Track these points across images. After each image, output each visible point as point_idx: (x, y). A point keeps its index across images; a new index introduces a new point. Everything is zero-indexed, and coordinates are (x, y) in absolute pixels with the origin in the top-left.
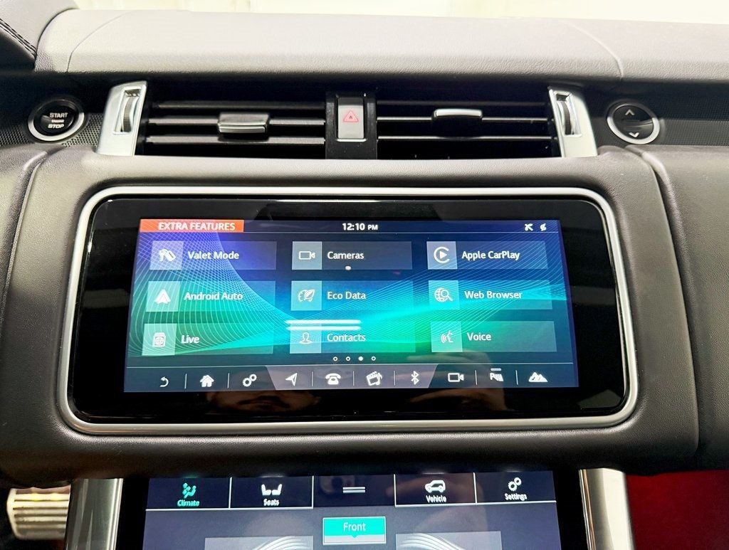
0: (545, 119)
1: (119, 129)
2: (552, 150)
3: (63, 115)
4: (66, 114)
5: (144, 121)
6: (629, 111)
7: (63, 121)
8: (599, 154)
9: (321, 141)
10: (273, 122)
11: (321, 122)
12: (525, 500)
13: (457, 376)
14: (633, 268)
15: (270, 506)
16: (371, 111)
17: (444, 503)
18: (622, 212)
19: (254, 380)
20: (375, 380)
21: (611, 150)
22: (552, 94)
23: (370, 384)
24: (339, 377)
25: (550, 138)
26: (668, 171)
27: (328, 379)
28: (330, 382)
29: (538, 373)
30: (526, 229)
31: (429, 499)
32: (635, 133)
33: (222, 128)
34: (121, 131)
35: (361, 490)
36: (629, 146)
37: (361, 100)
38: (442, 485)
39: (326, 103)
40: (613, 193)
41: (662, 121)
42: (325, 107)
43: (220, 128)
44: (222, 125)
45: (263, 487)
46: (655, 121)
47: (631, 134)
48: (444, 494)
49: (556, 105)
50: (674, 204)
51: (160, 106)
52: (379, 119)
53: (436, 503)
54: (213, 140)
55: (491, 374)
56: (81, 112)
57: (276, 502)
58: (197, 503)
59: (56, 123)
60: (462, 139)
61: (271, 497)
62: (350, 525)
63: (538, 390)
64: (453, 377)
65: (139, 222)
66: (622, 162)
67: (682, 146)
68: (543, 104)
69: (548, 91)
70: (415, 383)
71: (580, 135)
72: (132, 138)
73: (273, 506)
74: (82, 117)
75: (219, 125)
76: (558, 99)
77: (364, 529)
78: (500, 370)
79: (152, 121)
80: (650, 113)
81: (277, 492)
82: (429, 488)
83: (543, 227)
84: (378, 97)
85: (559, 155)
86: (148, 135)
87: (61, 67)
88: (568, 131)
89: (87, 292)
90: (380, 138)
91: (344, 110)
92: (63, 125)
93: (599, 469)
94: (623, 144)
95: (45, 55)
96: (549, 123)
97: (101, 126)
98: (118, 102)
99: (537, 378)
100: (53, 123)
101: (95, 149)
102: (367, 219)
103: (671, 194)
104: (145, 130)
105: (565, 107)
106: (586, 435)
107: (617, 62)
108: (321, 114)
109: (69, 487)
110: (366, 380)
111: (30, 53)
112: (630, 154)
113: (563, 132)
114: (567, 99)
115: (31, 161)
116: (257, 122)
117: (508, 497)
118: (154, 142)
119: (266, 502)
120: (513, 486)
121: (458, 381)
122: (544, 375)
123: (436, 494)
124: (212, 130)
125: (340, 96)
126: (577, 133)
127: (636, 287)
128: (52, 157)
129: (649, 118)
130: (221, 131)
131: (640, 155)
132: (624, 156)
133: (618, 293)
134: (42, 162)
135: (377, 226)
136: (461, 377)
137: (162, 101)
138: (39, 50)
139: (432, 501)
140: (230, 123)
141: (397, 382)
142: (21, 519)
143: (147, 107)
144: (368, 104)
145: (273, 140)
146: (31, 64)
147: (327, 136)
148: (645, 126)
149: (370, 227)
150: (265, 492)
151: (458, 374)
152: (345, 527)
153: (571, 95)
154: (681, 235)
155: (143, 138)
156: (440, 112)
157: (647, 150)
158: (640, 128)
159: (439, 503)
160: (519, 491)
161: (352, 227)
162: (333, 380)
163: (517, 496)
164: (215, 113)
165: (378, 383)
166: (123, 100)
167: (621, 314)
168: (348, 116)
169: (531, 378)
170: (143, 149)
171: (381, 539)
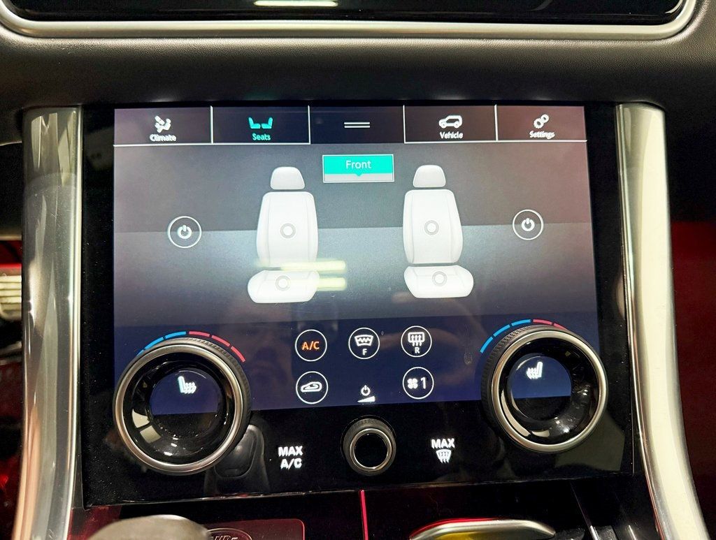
15: (260, 141)
17: (460, 140)
31: (442, 135)
38: (458, 120)
45: (251, 120)
48: (460, 130)
53: (451, 140)
57: (267, 137)
58: (174, 138)
61: (261, 132)
62: (353, 164)
73: (264, 142)
77: (370, 168)
81: (268, 126)
82: (443, 123)
119: (256, 137)
120: (538, 123)
123: (451, 130)
139: (447, 138)
150: (254, 126)
152: (347, 164)
159: (455, 140)
160: (546, 128)
171: (389, 177)
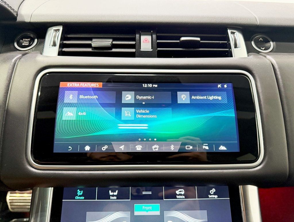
0: (226, 42)
1: (51, 45)
2: (229, 54)
3: (28, 40)
4: (30, 39)
5: (61, 42)
6: (261, 39)
7: (28, 42)
8: (248, 56)
9: (134, 50)
10: (114, 43)
11: (134, 43)
12: (217, 198)
13: (189, 147)
14: (262, 102)
15: (113, 199)
16: (154, 38)
17: (183, 198)
18: (258, 80)
19: (106, 148)
20: (155, 148)
21: (254, 55)
22: (229, 31)
23: (154, 150)
24: (141, 147)
25: (228, 49)
26: (277, 64)
27: (137, 148)
28: (138, 149)
29: (223, 146)
30: (219, 87)
31: (178, 197)
32: (263, 48)
33: (93, 45)
34: (52, 46)
35: (150, 193)
36: (261, 53)
37: (150, 33)
38: (183, 191)
39: (136, 35)
40: (254, 72)
41: (274, 43)
42: (136, 36)
43: (92, 45)
44: (93, 44)
45: (110, 191)
46: (271, 43)
47: (261, 48)
48: (184, 195)
49: (231, 36)
50: (279, 77)
51: (68, 36)
52: (158, 41)
53: (180, 198)
54: (90, 50)
55: (204, 146)
56: (36, 38)
57: (115, 198)
58: (83, 198)
59: (26, 43)
60: (192, 49)
61: (113, 196)
62: (145, 207)
63: (223, 153)
64: (187, 147)
65: (59, 84)
66: (258, 59)
67: (283, 53)
68: (225, 35)
69: (227, 30)
70: (172, 150)
71: (241, 48)
72: (56, 49)
73: (114, 199)
74: (36, 40)
75: (92, 44)
76: (231, 34)
77: (151, 209)
78: (207, 144)
79: (65, 42)
80: (269, 39)
81: (116, 193)
82: (178, 192)
83: (225, 86)
84: (157, 32)
85: (232, 56)
86: (63, 48)
87: (27, 20)
88: (236, 46)
89: (38, 112)
90: (158, 49)
91: (143, 38)
92: (28, 44)
93: (248, 185)
94: (258, 52)
95: (21, 15)
96: (227, 44)
97: (44, 44)
98: (51, 35)
99: (222, 148)
100: (24, 43)
101: (41, 54)
102: (153, 83)
103: (278, 72)
104: (62, 46)
105: (234, 37)
106: (242, 172)
107: (256, 18)
108: (134, 39)
109: (31, 191)
110: (152, 148)
111: (15, 14)
112: (261, 56)
113: (234, 47)
114: (235, 33)
115: (16, 58)
116: (108, 42)
117: (210, 196)
118: (65, 50)
119: (111, 198)
120: (212, 192)
121: (190, 149)
122: (226, 147)
123: (180, 195)
124: (89, 46)
125: (142, 32)
126: (239, 48)
127: (264, 111)
128: (24, 57)
129: (269, 42)
130: (93, 46)
131: (265, 57)
132: (259, 57)
133: (256, 114)
134: (20, 58)
135: (157, 85)
136: (191, 147)
137: (69, 34)
138: (18, 13)
139: (179, 198)
140: (96, 43)
141: (164, 149)
142: (12, 204)
143: (62, 36)
144: (153, 35)
145: (114, 50)
146: (15, 18)
147: (136, 48)
148: (267, 45)
149: (154, 85)
150: (111, 193)
151: (190, 146)
152: (143, 208)
153: (237, 32)
154: (282, 89)
155: (61, 49)
156: (183, 39)
157: (268, 55)
158: (265, 46)
159: (182, 198)
160: (215, 194)
161: (146, 86)
162: (139, 148)
163: (213, 196)
164: (91, 39)
165: (157, 150)
166: (53, 33)
167: (257, 122)
168: (145, 40)
169: (220, 148)
170: (61, 53)
171: (158, 213)
